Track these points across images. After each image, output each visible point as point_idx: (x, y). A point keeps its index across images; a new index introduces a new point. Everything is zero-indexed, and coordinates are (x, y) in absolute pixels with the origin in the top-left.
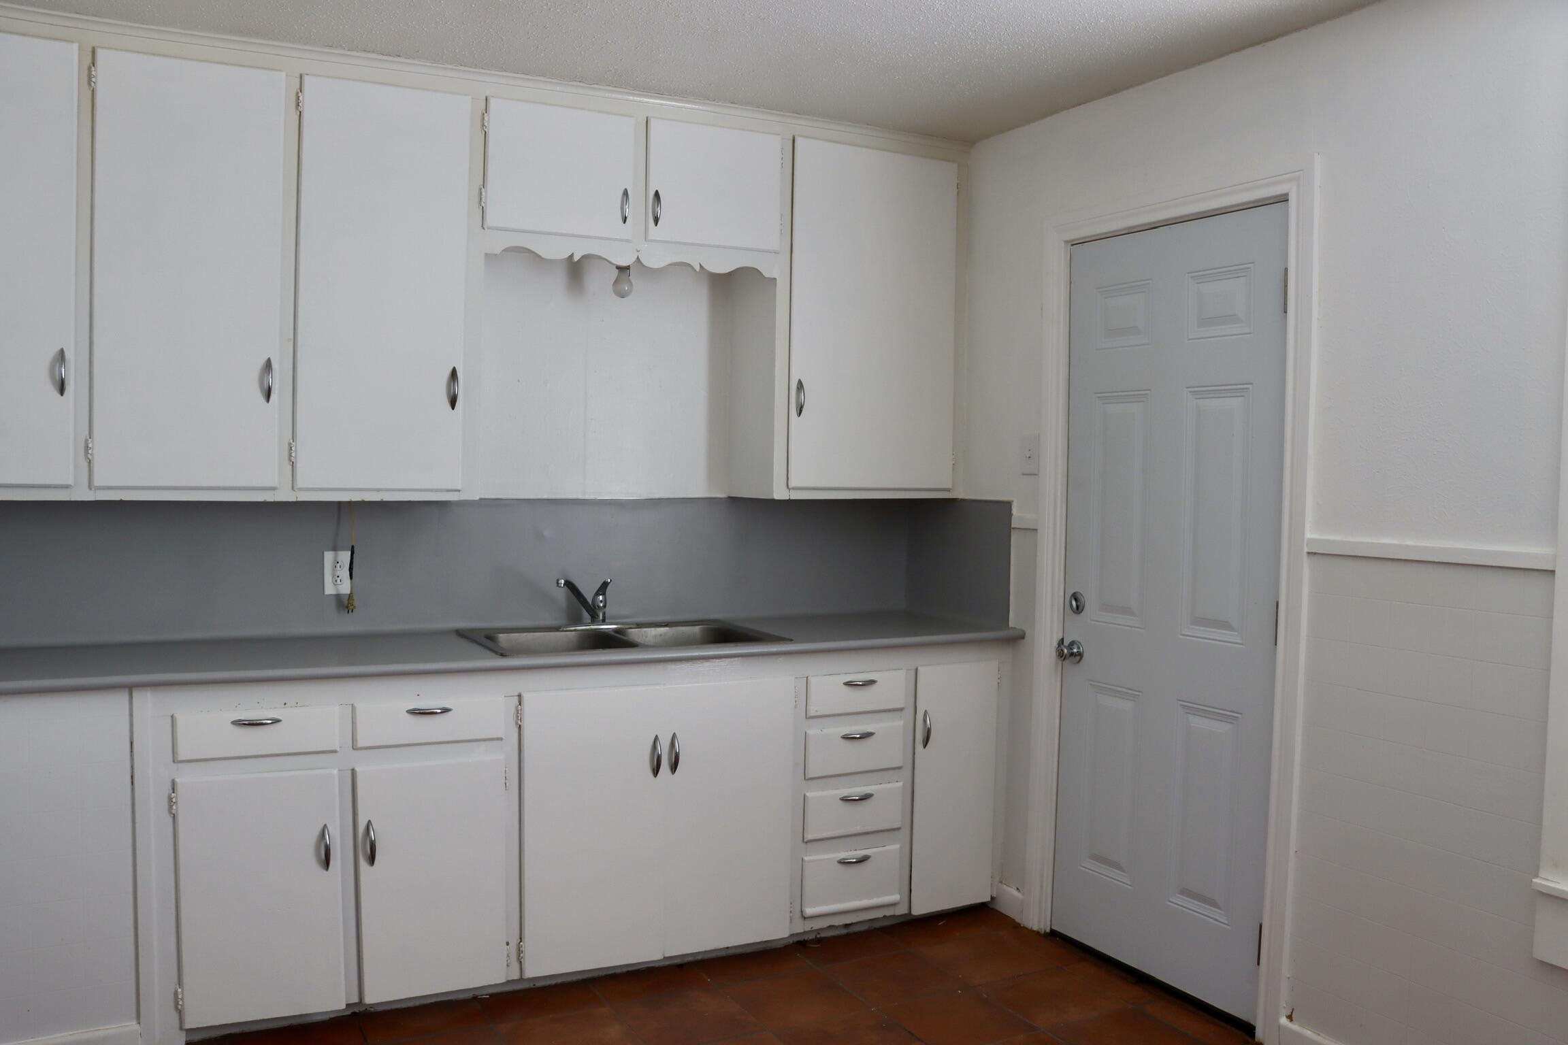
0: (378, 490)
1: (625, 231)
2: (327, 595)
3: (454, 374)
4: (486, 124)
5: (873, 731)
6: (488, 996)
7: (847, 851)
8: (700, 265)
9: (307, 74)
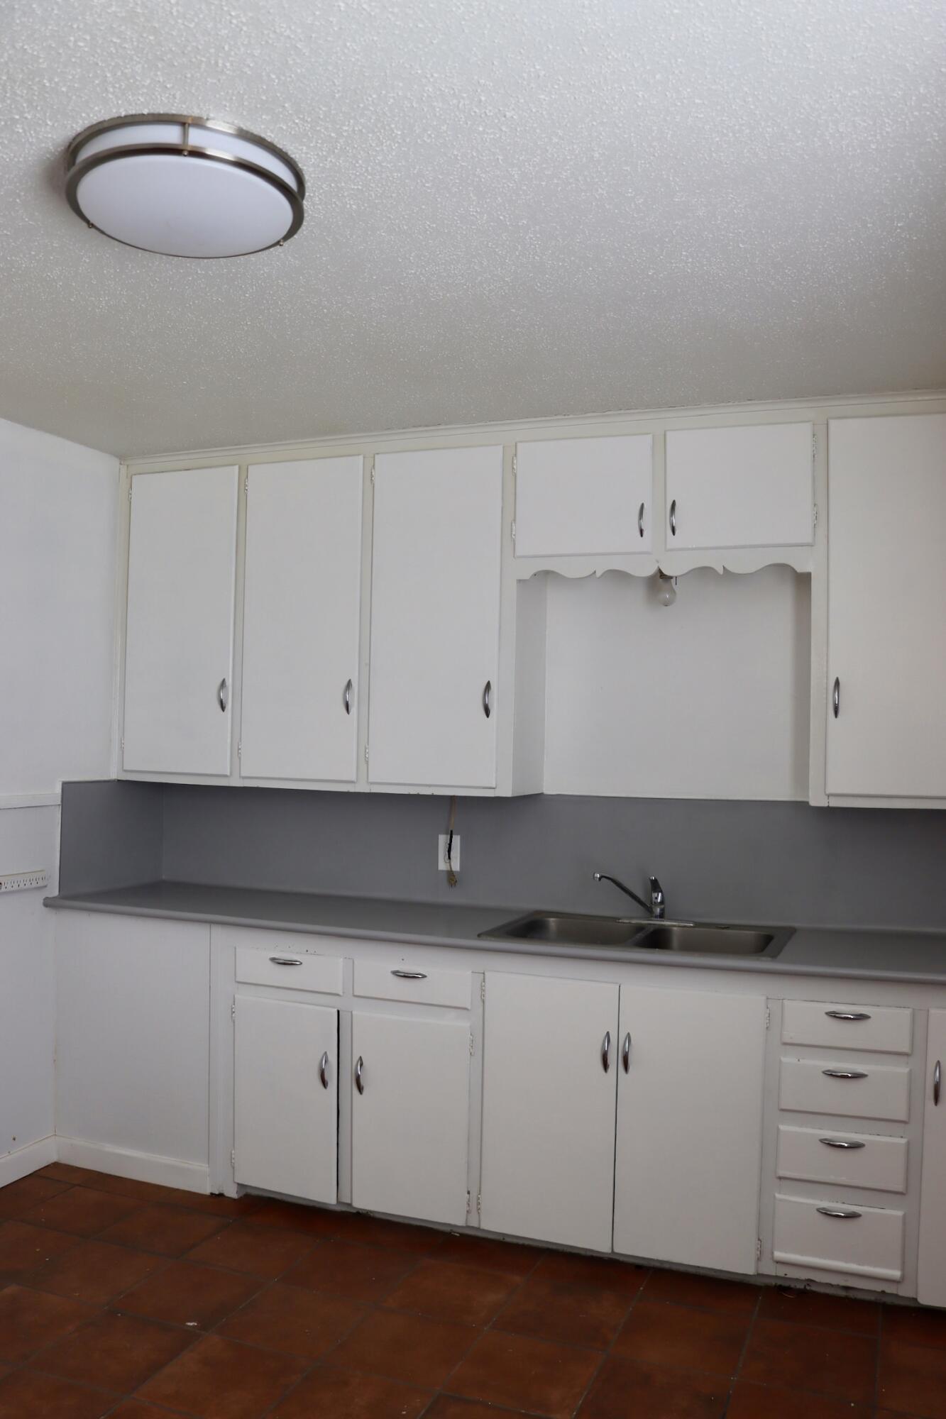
0: (430, 786)
1: (645, 544)
2: (440, 871)
3: (488, 686)
4: (515, 467)
5: (866, 1073)
6: (458, 1235)
7: (833, 1202)
8: (724, 567)
9: (378, 454)
